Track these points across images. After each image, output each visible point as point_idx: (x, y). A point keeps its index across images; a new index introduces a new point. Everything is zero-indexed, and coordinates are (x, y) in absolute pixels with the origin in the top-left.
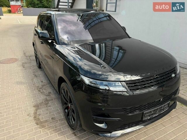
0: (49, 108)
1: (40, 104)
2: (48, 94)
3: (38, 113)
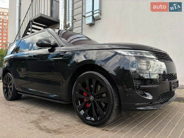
0: (53, 120)
1: (37, 120)
2: (41, 113)
3: (42, 126)
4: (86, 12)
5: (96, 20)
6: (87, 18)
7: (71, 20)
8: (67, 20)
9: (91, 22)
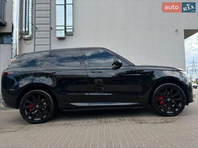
4: (57, 25)
5: (67, 35)
6: (58, 31)
7: (30, 28)
8: (24, 27)
9: (64, 36)
